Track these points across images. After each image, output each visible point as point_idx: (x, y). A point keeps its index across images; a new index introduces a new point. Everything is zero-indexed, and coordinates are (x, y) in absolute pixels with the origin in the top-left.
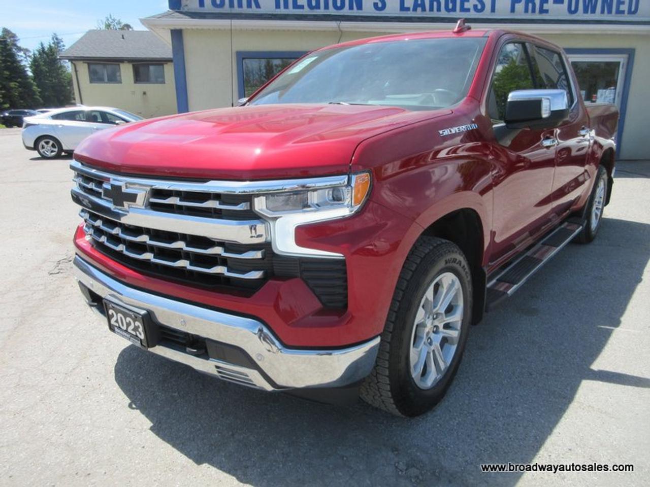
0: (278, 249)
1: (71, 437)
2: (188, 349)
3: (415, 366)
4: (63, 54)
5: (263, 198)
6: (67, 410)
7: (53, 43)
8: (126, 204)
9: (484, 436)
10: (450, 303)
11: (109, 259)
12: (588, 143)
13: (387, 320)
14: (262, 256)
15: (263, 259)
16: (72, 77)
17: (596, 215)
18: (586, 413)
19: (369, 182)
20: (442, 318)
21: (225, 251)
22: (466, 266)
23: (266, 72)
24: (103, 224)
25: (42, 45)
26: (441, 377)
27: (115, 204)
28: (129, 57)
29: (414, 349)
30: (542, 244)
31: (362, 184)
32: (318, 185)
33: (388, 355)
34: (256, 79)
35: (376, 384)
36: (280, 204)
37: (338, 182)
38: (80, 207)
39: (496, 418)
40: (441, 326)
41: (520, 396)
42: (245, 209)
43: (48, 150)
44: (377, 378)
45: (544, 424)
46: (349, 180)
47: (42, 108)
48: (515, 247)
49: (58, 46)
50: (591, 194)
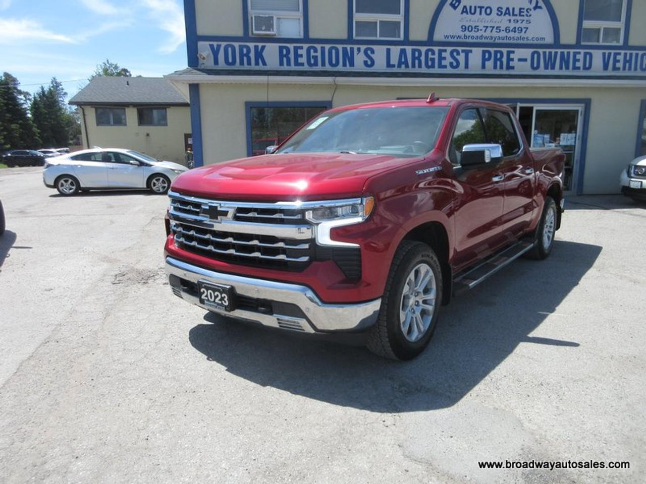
0: (319, 242)
2: (260, 308)
3: (404, 323)
5: (311, 212)
7: (53, 87)
8: (219, 218)
10: (426, 286)
13: (385, 290)
14: (309, 247)
15: (309, 249)
17: (549, 237)
19: (373, 203)
20: (421, 296)
21: (286, 245)
22: (437, 262)
24: (196, 233)
25: (42, 88)
27: (210, 218)
28: (134, 101)
29: (403, 312)
30: (500, 255)
31: (369, 203)
32: (343, 204)
33: (386, 323)
35: (378, 333)
36: (321, 215)
37: (355, 202)
40: (421, 301)
41: (476, 351)
42: (300, 218)
43: (67, 187)
44: (378, 327)
46: (362, 201)
47: (41, 148)
48: (476, 256)
49: (57, 90)
50: (541, 219)
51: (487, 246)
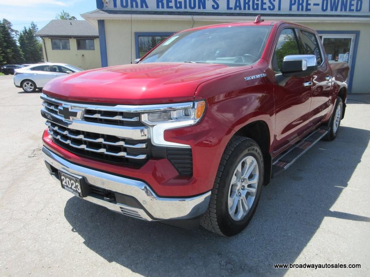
0: (155, 143)
1: (40, 247)
2: (105, 198)
3: (231, 208)
4: (37, 33)
5: (146, 115)
6: (38, 232)
7: (32, 27)
8: (71, 118)
9: (269, 247)
10: (251, 173)
11: (61, 148)
12: (331, 84)
13: (215, 182)
14: (146, 146)
15: (146, 148)
16: (42, 46)
17: (336, 124)
18: (326, 235)
19: (205, 106)
20: (247, 181)
21: (126, 144)
22: (260, 153)
23: (152, 43)
24: (59, 129)
25: (25, 28)
26: (246, 215)
27: (65, 118)
28: (74, 35)
29: (231, 198)
30: (305, 141)
31: (201, 107)
32: (177, 107)
34: (147, 47)
35: (209, 217)
36: (156, 118)
37: (187, 106)
38: (46, 120)
39: (276, 237)
40: (246, 186)
41: (291, 225)
42: (137, 120)
43: (28, 87)
44: (210, 215)
45: (303, 240)
46: (194, 105)
47: (25, 64)
48: (289, 142)
49: (34, 29)
50: (333, 113)
51: (296, 135)
